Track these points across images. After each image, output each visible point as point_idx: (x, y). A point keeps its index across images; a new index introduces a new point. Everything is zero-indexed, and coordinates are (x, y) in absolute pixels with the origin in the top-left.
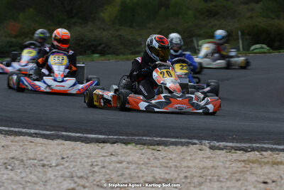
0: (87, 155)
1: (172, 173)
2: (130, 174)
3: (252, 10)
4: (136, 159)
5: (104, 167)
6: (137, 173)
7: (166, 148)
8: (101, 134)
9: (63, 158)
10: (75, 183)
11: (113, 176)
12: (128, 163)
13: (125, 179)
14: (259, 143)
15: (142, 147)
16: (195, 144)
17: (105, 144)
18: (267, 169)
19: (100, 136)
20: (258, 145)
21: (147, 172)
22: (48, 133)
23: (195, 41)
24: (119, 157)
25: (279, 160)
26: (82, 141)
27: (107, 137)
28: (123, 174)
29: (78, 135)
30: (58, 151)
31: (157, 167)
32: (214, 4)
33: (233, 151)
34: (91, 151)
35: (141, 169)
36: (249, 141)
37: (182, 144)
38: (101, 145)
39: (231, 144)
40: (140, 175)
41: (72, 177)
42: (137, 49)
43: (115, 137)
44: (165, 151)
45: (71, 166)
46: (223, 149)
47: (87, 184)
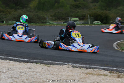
0: (19, 68)
1: (55, 77)
2: (37, 77)
3: (95, 6)
4: (39, 71)
5: (26, 74)
6: (40, 77)
7: (53, 66)
8: (26, 58)
9: (9, 69)
10: (13, 80)
11: (29, 78)
12: (36, 72)
13: (35, 79)
14: (93, 65)
15: (43, 65)
16: (66, 65)
17: (27, 63)
18: (95, 77)
19: (26, 60)
20: (93, 66)
21: (44, 76)
22: (3, 57)
23: (70, 19)
24: (33, 70)
25: (101, 73)
26: (18, 61)
27: (28, 60)
28: (34, 77)
29: (16, 58)
30: (6, 66)
31: (48, 74)
32: (78, 2)
33: (82, 68)
34: (21, 67)
35: (41, 75)
36: (89, 64)
37: (60, 64)
38: (26, 63)
39: (81, 65)
40: (41, 78)
41: (12, 77)
42: (44, 21)
43: (32, 60)
44: (53, 67)
45: (12, 73)
46: (77, 67)
47: (18, 81)
